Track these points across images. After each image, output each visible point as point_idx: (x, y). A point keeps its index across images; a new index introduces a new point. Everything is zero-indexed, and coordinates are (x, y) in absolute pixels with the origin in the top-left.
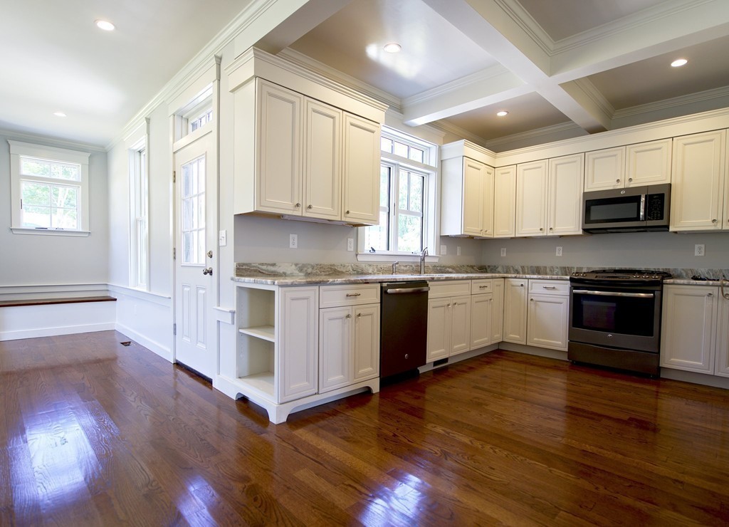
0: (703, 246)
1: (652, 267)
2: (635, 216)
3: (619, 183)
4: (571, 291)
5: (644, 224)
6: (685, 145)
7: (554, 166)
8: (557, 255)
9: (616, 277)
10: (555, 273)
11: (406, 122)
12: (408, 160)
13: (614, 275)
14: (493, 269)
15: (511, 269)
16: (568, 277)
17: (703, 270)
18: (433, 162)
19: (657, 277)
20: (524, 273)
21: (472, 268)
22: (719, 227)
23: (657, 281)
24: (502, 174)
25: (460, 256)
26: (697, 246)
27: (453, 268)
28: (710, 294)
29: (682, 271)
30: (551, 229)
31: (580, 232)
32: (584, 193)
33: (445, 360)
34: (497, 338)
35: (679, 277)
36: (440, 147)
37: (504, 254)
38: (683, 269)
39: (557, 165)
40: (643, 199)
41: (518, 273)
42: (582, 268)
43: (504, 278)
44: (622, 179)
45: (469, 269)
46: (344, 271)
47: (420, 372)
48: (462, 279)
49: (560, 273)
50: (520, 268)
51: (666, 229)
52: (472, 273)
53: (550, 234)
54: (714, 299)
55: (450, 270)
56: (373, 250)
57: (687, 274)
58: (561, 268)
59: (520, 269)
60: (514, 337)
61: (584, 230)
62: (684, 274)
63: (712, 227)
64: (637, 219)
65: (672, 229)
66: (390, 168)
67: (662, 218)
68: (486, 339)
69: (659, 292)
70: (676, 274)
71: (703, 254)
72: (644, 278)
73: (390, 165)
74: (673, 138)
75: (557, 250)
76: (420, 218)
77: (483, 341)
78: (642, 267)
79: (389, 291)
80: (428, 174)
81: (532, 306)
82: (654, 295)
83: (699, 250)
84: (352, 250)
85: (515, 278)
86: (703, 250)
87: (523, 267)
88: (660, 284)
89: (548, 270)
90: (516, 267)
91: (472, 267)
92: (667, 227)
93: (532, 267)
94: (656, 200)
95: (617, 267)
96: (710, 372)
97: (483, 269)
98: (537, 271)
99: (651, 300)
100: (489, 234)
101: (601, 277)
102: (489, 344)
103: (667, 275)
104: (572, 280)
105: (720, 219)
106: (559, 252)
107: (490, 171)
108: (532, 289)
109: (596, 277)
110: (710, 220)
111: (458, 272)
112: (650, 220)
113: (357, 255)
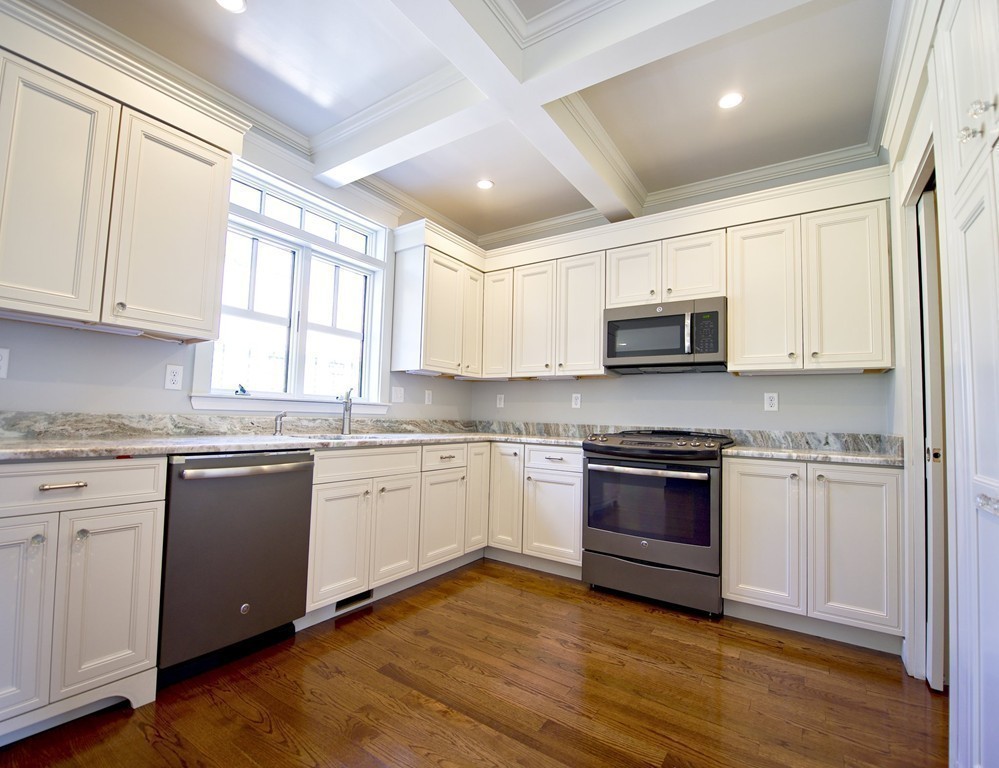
0: (775, 395)
1: (706, 427)
2: (678, 346)
3: (654, 296)
4: (585, 466)
5: (690, 359)
6: (744, 238)
7: (564, 271)
8: (574, 406)
9: (651, 444)
10: (570, 434)
11: (318, 177)
12: (335, 246)
13: (648, 440)
14: (486, 427)
15: (511, 427)
16: (581, 443)
17: (777, 433)
18: (381, 254)
19: (713, 445)
20: (528, 434)
21: (451, 425)
22: (798, 365)
23: (710, 451)
24: (494, 282)
25: (429, 405)
26: (767, 396)
27: (416, 424)
28: (794, 475)
29: (748, 435)
30: (561, 365)
31: (602, 371)
32: (605, 310)
33: (367, 594)
34: (477, 542)
35: (744, 443)
36: (392, 231)
37: (500, 404)
38: (749, 432)
39: (568, 269)
40: (688, 322)
41: (520, 433)
42: (607, 427)
43: (491, 441)
44: (657, 290)
45: (446, 427)
46: (151, 428)
47: (296, 630)
48: (400, 445)
49: (577, 435)
50: (523, 426)
51: (722, 368)
52: (451, 432)
53: (560, 373)
54: (801, 482)
55: (410, 427)
56: (243, 390)
57: (755, 439)
58: (579, 426)
59: (523, 428)
60: (505, 540)
61: (609, 368)
62: (751, 439)
63: (788, 365)
64: (681, 351)
65: (731, 367)
66: (294, 253)
67: (716, 350)
68: (455, 545)
69: (717, 470)
70: (739, 439)
71: (775, 408)
72: (692, 445)
73: (294, 248)
74: (726, 228)
75: (573, 399)
76: (359, 342)
77: (445, 550)
78: (691, 427)
79: (189, 473)
80: (374, 272)
81: (529, 487)
82: (709, 475)
83: (770, 401)
84: (178, 386)
85: (506, 441)
86: (776, 402)
87: (526, 424)
88: (715, 456)
89: (561, 429)
90: (517, 425)
91: (452, 423)
92: (724, 364)
93: (538, 424)
94: (706, 323)
95: (657, 426)
96: (800, 611)
97: (471, 426)
98: (546, 430)
99: (704, 485)
100: (474, 372)
101: (629, 444)
102: (461, 554)
103: (726, 440)
104: (586, 448)
105: (799, 352)
106: (576, 401)
107: (475, 276)
108: (529, 460)
109: (621, 443)
110: (786, 354)
111: (425, 431)
112: (699, 352)
113: (191, 397)
